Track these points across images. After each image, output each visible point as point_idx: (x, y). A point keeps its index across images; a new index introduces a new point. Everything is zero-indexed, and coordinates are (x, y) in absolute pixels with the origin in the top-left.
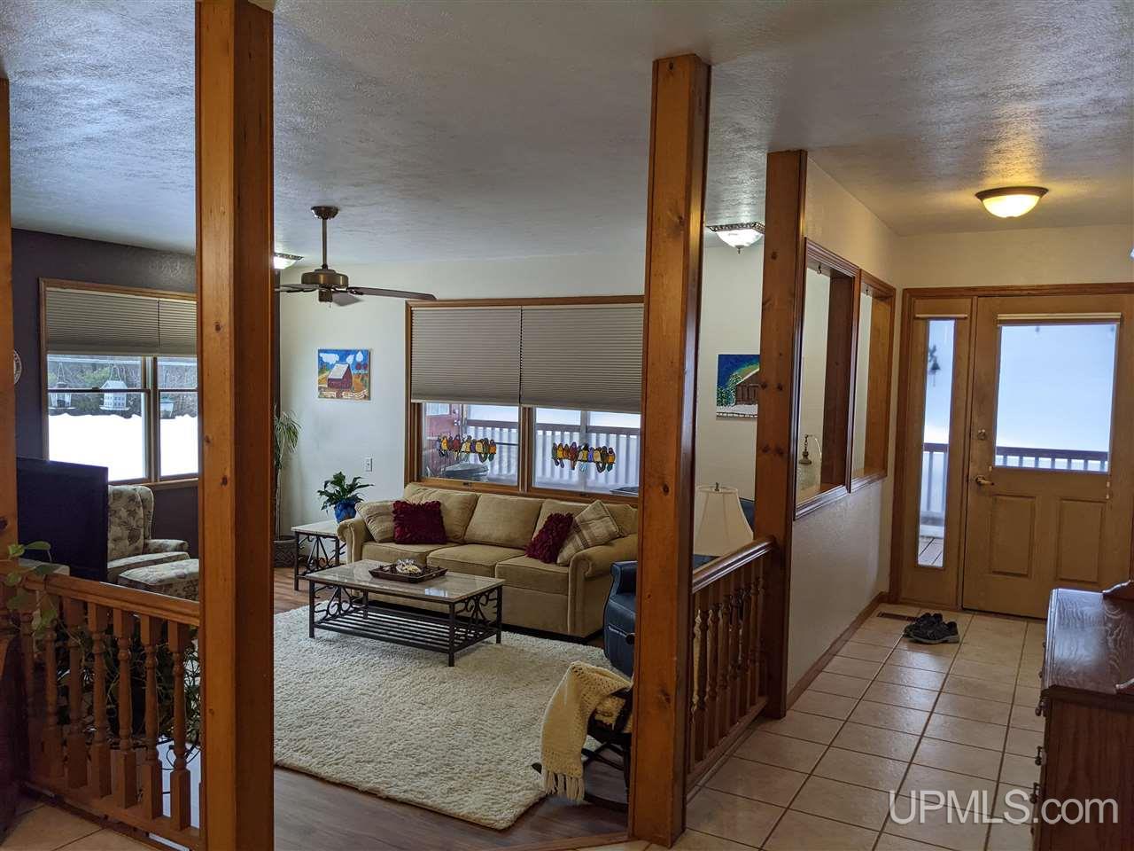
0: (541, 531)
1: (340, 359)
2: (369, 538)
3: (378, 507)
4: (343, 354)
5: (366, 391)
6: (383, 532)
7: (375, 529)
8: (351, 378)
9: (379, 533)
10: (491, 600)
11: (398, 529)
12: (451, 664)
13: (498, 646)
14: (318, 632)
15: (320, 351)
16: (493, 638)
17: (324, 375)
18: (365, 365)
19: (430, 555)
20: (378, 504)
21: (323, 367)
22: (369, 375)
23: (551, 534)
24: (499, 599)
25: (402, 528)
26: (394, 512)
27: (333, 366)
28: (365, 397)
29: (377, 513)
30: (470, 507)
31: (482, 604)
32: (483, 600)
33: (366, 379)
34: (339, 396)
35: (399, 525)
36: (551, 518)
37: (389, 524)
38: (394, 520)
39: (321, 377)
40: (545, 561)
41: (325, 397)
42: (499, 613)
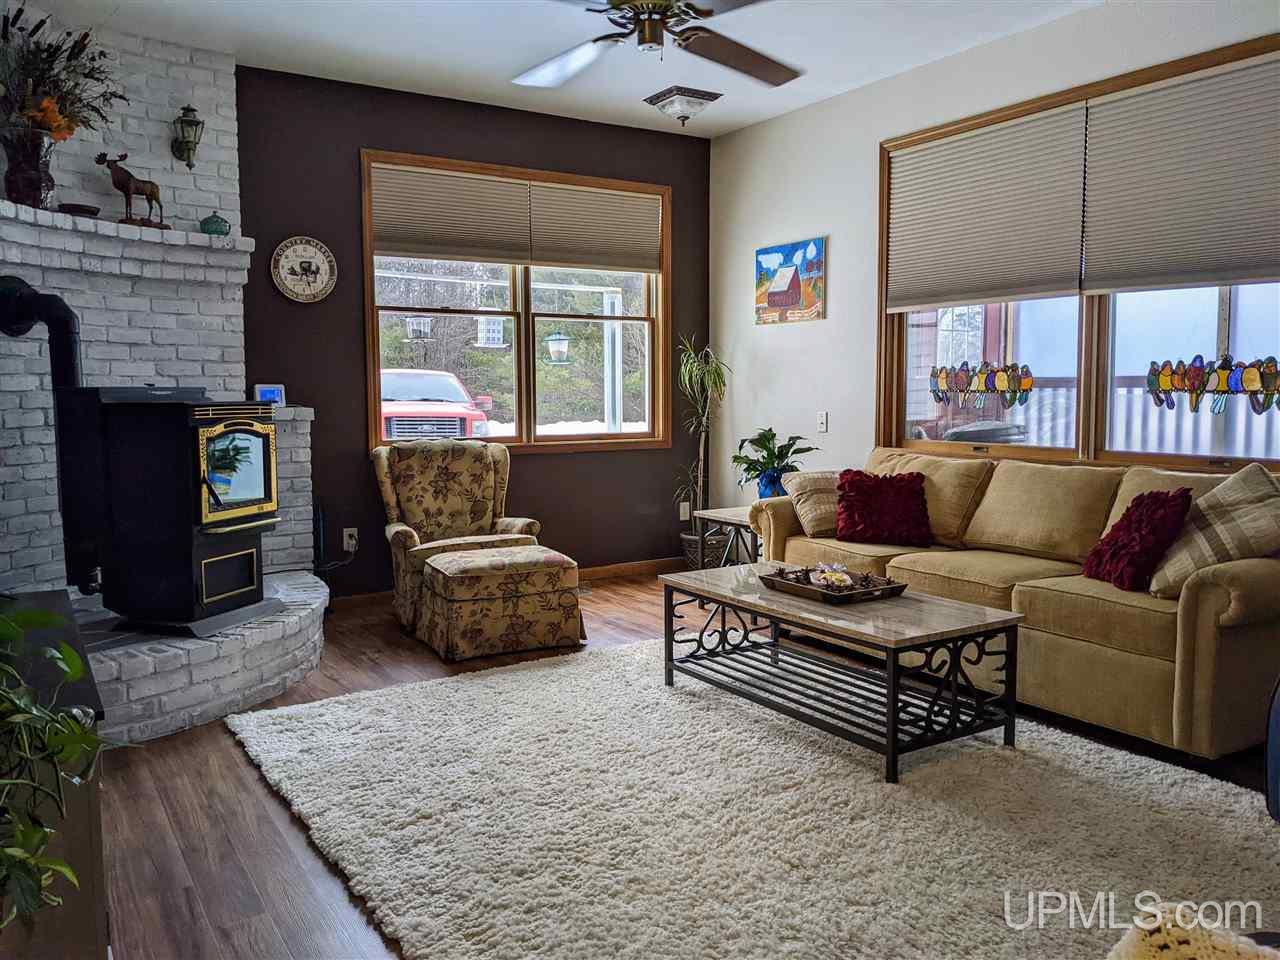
0: (1116, 528)
1: (784, 260)
2: (797, 530)
3: (816, 480)
4: (788, 251)
5: (819, 305)
6: (819, 520)
7: (806, 514)
8: (799, 287)
9: (811, 521)
10: (989, 654)
11: (843, 516)
12: (892, 776)
13: (1008, 753)
14: (680, 678)
15: (759, 253)
16: (998, 733)
17: (763, 289)
18: (820, 264)
19: (893, 562)
20: (816, 476)
21: (763, 275)
22: (825, 279)
23: (1138, 530)
24: (1011, 655)
25: (850, 516)
26: (839, 488)
27: (775, 271)
28: (818, 315)
29: (815, 489)
30: (977, 485)
31: (968, 661)
32: (970, 651)
33: (820, 284)
34: (783, 319)
35: (846, 508)
36: (1139, 501)
37: (831, 506)
38: (840, 502)
39: (759, 292)
40: (1121, 584)
41: (765, 323)
42: (1010, 682)
